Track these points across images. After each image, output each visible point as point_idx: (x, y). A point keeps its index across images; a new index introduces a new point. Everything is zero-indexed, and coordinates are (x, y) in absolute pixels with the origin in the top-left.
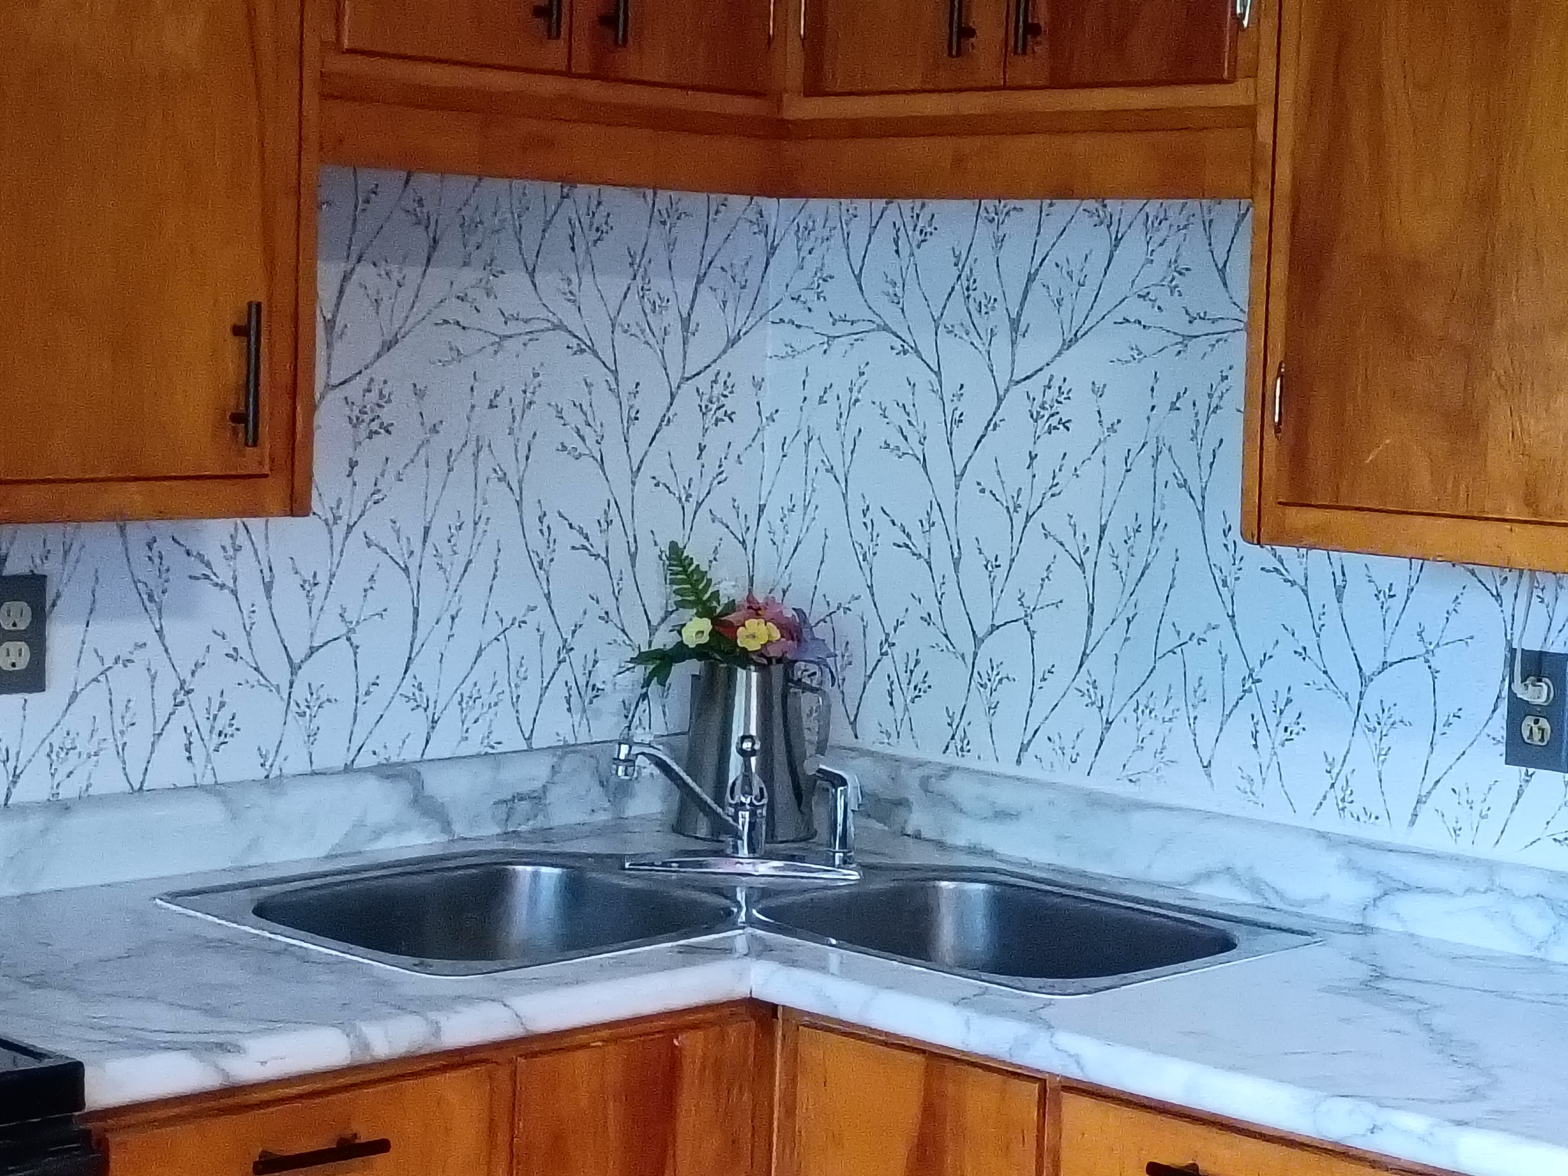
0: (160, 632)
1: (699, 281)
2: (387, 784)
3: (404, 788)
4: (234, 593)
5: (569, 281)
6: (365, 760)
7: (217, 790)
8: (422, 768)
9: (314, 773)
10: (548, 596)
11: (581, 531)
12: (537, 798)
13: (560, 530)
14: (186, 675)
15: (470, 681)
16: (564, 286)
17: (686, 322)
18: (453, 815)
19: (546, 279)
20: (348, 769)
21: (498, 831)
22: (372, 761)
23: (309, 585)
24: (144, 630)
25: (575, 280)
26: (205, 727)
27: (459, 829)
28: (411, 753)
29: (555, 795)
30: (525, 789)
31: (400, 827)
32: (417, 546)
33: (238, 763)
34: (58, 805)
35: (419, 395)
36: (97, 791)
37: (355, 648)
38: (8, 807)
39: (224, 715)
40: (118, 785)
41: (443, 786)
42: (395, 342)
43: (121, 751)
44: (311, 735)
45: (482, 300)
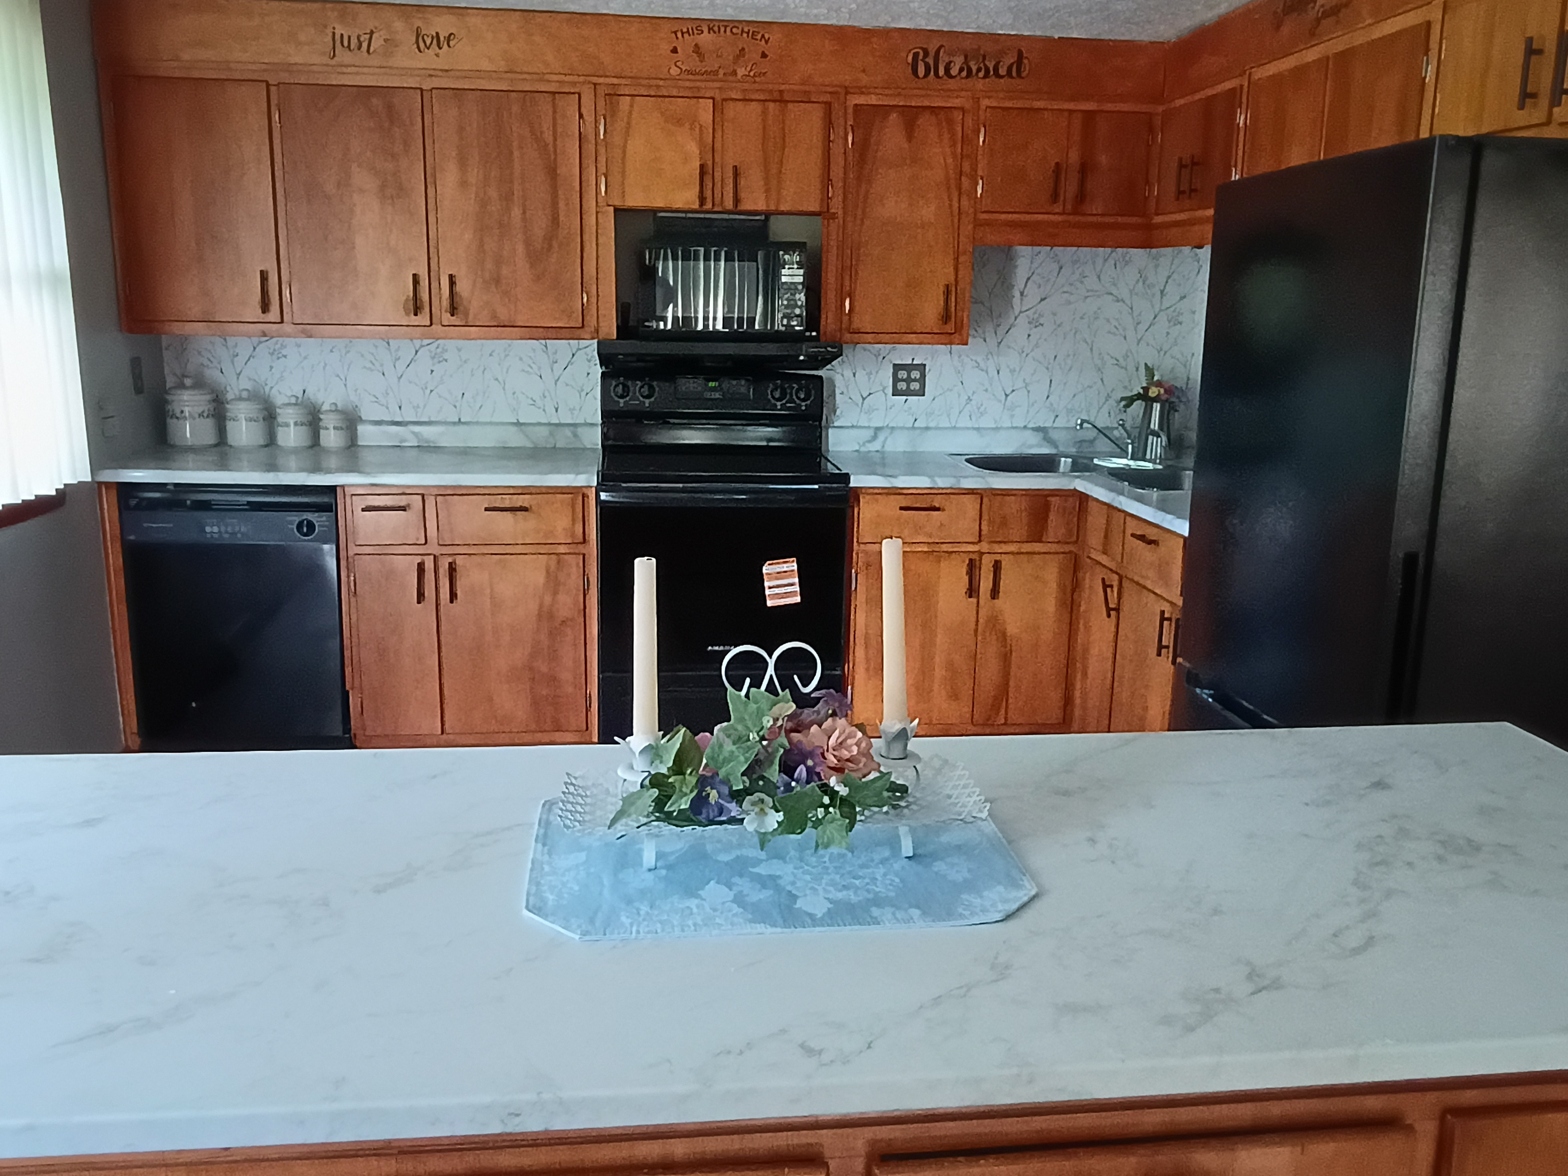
0: (962, 382)
2: (1036, 433)
3: (1041, 435)
4: (987, 372)
5: (1114, 279)
6: (1031, 425)
7: (976, 429)
9: (1012, 427)
10: (1102, 380)
11: (1116, 359)
13: (1106, 357)
14: (971, 395)
15: (1070, 404)
16: (1111, 280)
17: (1162, 292)
18: (1059, 444)
19: (1106, 279)
20: (1025, 427)
21: (1075, 451)
22: (1033, 426)
23: (1012, 371)
24: (957, 381)
25: (1116, 278)
26: (976, 411)
28: (1048, 425)
29: (1097, 442)
30: (1087, 438)
31: (1039, 446)
32: (1052, 361)
33: (986, 422)
34: (927, 428)
35: (1054, 314)
36: (941, 426)
37: (1029, 392)
38: (913, 428)
39: (982, 409)
40: (948, 425)
41: (1054, 435)
42: (1045, 299)
43: (949, 416)
44: (1012, 416)
45: (1078, 285)
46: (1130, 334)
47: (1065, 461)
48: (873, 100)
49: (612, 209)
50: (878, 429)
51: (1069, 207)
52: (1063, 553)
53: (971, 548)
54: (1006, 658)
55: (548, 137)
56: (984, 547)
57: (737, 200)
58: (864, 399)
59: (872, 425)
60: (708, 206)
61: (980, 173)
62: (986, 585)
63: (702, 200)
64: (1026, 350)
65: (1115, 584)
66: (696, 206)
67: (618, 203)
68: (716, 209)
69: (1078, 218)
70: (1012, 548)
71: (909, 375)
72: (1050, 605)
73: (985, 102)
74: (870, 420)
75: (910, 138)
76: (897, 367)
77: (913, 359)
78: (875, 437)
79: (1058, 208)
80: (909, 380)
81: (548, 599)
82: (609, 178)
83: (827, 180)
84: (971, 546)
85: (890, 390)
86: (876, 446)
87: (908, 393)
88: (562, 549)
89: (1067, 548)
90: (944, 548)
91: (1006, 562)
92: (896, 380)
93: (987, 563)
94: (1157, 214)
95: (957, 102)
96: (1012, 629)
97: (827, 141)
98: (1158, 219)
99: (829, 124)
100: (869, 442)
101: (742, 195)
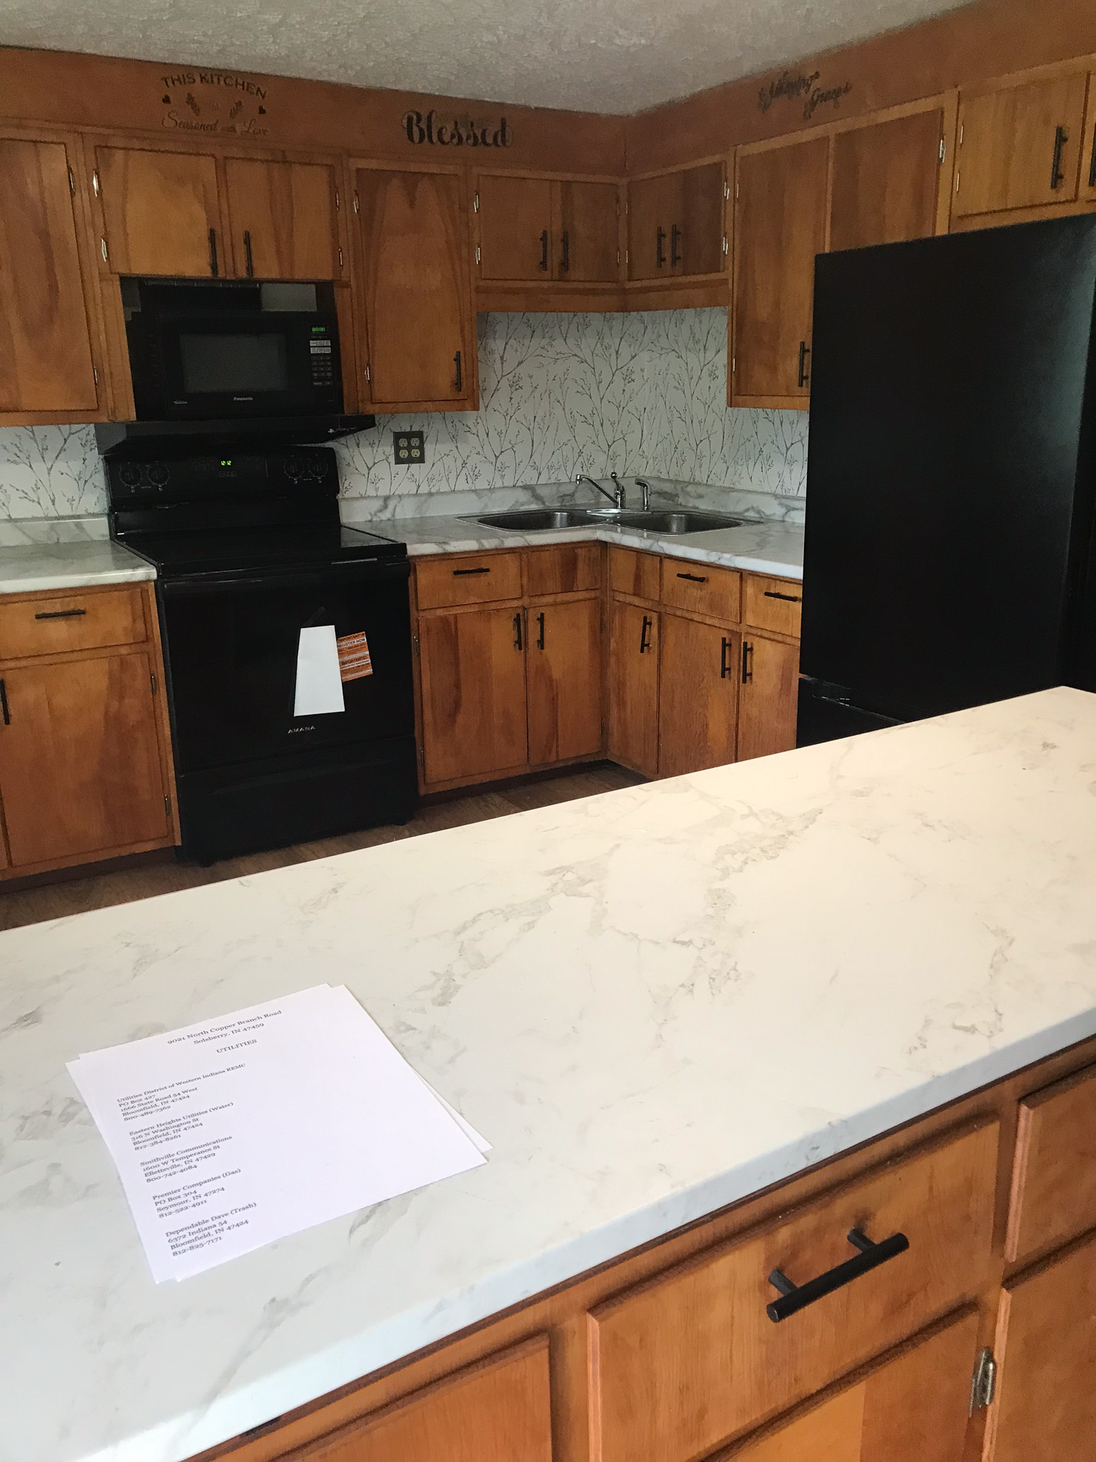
0: (457, 447)
1: (621, 339)
2: (525, 492)
3: (529, 492)
4: (478, 436)
5: (577, 341)
6: (519, 484)
7: (475, 491)
8: (536, 487)
9: (504, 487)
10: (574, 437)
11: (584, 417)
12: (572, 495)
13: (577, 417)
14: (465, 459)
15: (550, 462)
16: (575, 342)
17: (617, 352)
18: (545, 500)
19: (571, 341)
20: (514, 486)
21: (559, 504)
22: (522, 484)
23: (499, 434)
24: (452, 446)
25: (579, 340)
26: (471, 473)
27: (547, 504)
28: (534, 482)
29: (577, 495)
30: (568, 493)
31: (529, 503)
32: (532, 422)
33: (481, 484)
34: (431, 494)
35: (531, 377)
36: (441, 491)
37: (515, 452)
38: (416, 494)
39: (477, 471)
40: (447, 489)
41: (542, 492)
42: (522, 362)
43: (448, 480)
44: (503, 477)
45: (549, 348)
46: (594, 391)
47: (561, 515)
48: (373, 164)
49: (117, 276)
50: (386, 499)
51: (556, 276)
52: (589, 599)
53: (515, 604)
54: (553, 701)
56: (526, 601)
57: (250, 269)
58: (369, 469)
59: (380, 493)
61: (476, 240)
62: (533, 636)
63: (214, 268)
64: (511, 412)
65: (655, 622)
67: (123, 270)
69: (562, 285)
70: (549, 599)
71: (409, 443)
72: (585, 647)
73: (476, 170)
74: (377, 490)
75: (412, 204)
76: (398, 436)
77: (411, 427)
78: (386, 507)
79: (548, 274)
80: (409, 448)
81: (115, 704)
82: (110, 241)
83: (336, 249)
84: (516, 601)
85: (392, 459)
86: (386, 515)
87: (410, 460)
89: (593, 594)
90: (493, 606)
91: (548, 612)
92: (398, 449)
93: (532, 616)
94: (629, 280)
95: (449, 169)
96: (556, 674)
97: (334, 207)
98: (629, 285)
99: (334, 189)
100: (381, 511)
101: (255, 263)
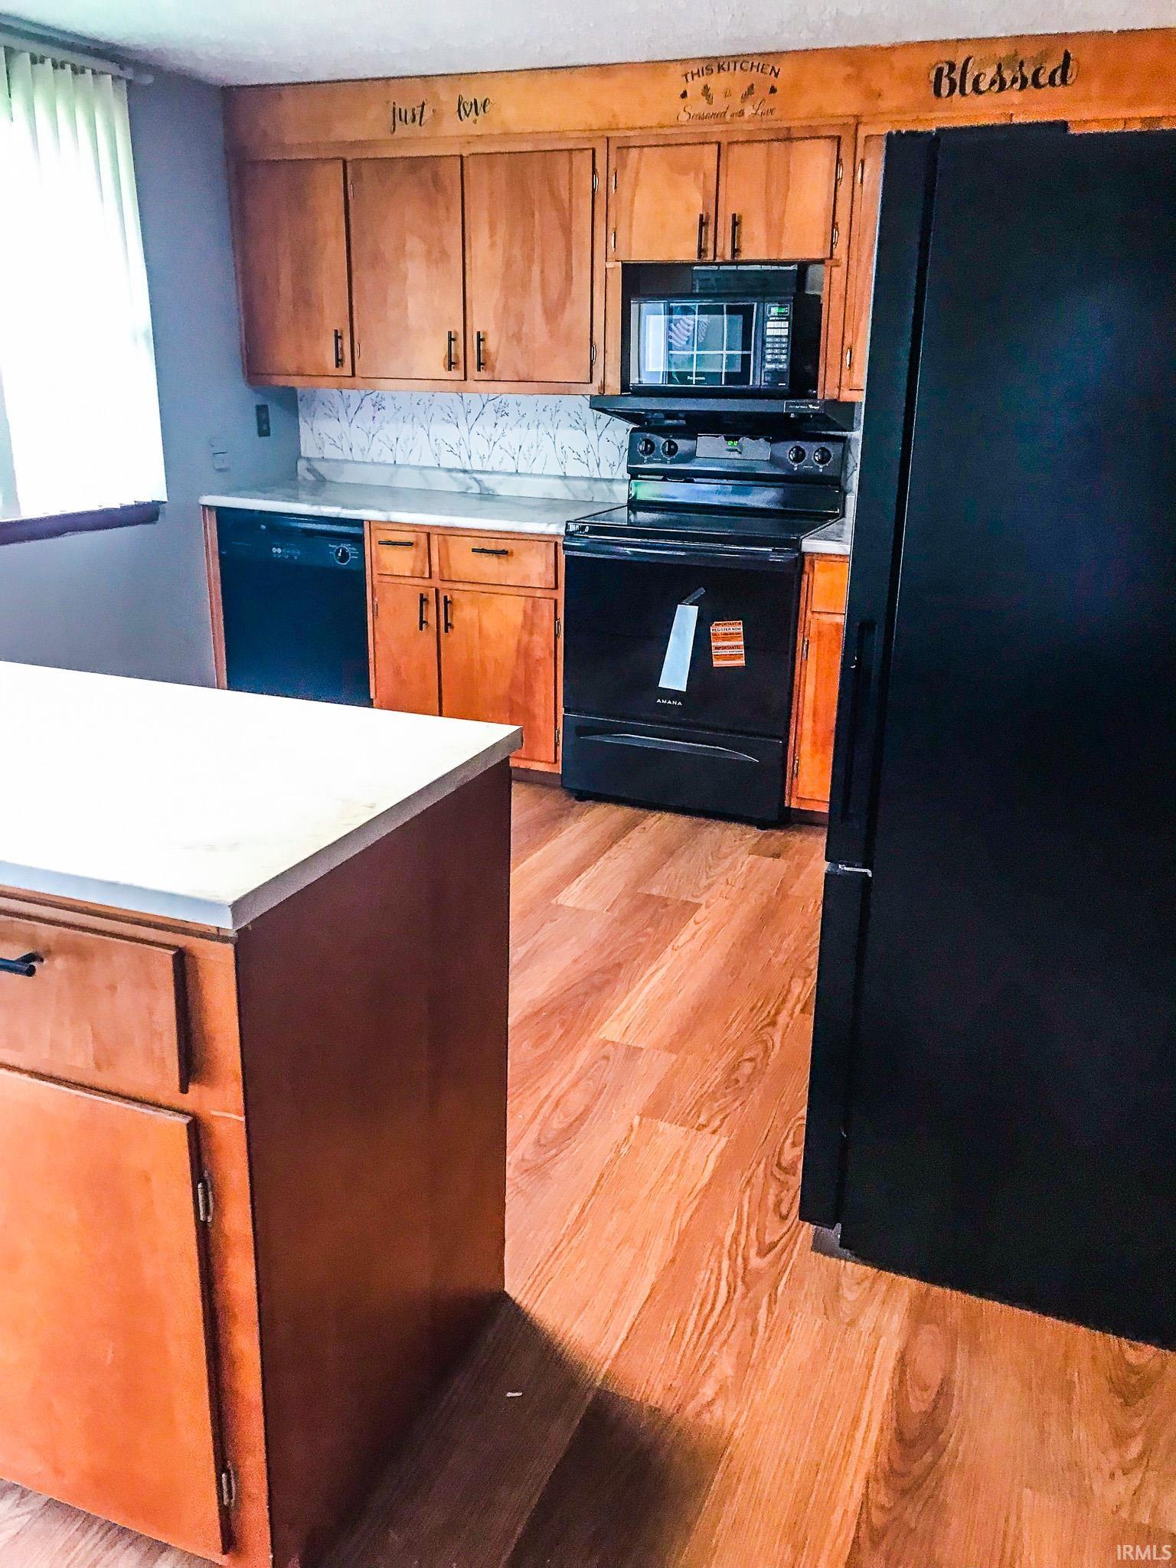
55: (565, 195)
60: (710, 257)
66: (696, 259)
68: (718, 260)
88: (539, 593)
